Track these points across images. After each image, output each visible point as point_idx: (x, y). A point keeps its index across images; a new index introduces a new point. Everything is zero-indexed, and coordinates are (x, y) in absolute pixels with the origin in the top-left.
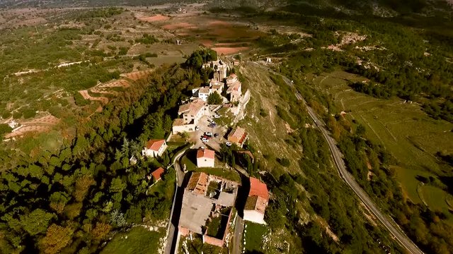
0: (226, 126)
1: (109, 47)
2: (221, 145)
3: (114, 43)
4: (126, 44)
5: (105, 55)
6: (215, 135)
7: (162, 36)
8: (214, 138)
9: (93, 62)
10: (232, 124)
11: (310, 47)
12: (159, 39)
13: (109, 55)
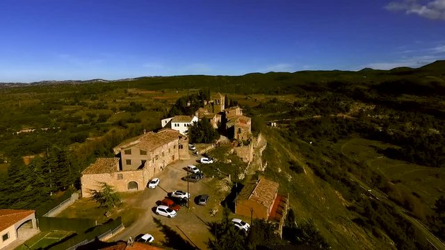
0: (229, 179)
1: (88, 115)
2: (214, 228)
3: (95, 111)
4: (108, 112)
5: (81, 122)
6: (198, 200)
7: (150, 105)
8: (194, 207)
9: (64, 129)
10: (241, 177)
11: (317, 114)
12: (147, 107)
13: (86, 122)
